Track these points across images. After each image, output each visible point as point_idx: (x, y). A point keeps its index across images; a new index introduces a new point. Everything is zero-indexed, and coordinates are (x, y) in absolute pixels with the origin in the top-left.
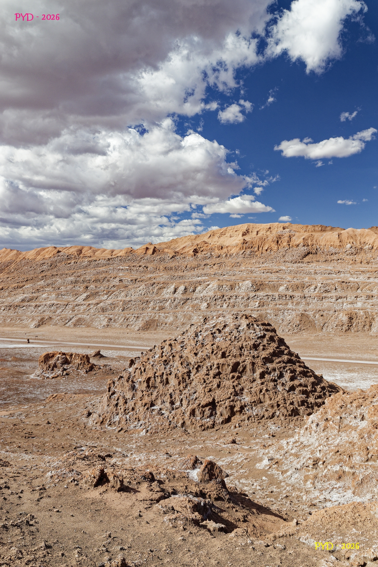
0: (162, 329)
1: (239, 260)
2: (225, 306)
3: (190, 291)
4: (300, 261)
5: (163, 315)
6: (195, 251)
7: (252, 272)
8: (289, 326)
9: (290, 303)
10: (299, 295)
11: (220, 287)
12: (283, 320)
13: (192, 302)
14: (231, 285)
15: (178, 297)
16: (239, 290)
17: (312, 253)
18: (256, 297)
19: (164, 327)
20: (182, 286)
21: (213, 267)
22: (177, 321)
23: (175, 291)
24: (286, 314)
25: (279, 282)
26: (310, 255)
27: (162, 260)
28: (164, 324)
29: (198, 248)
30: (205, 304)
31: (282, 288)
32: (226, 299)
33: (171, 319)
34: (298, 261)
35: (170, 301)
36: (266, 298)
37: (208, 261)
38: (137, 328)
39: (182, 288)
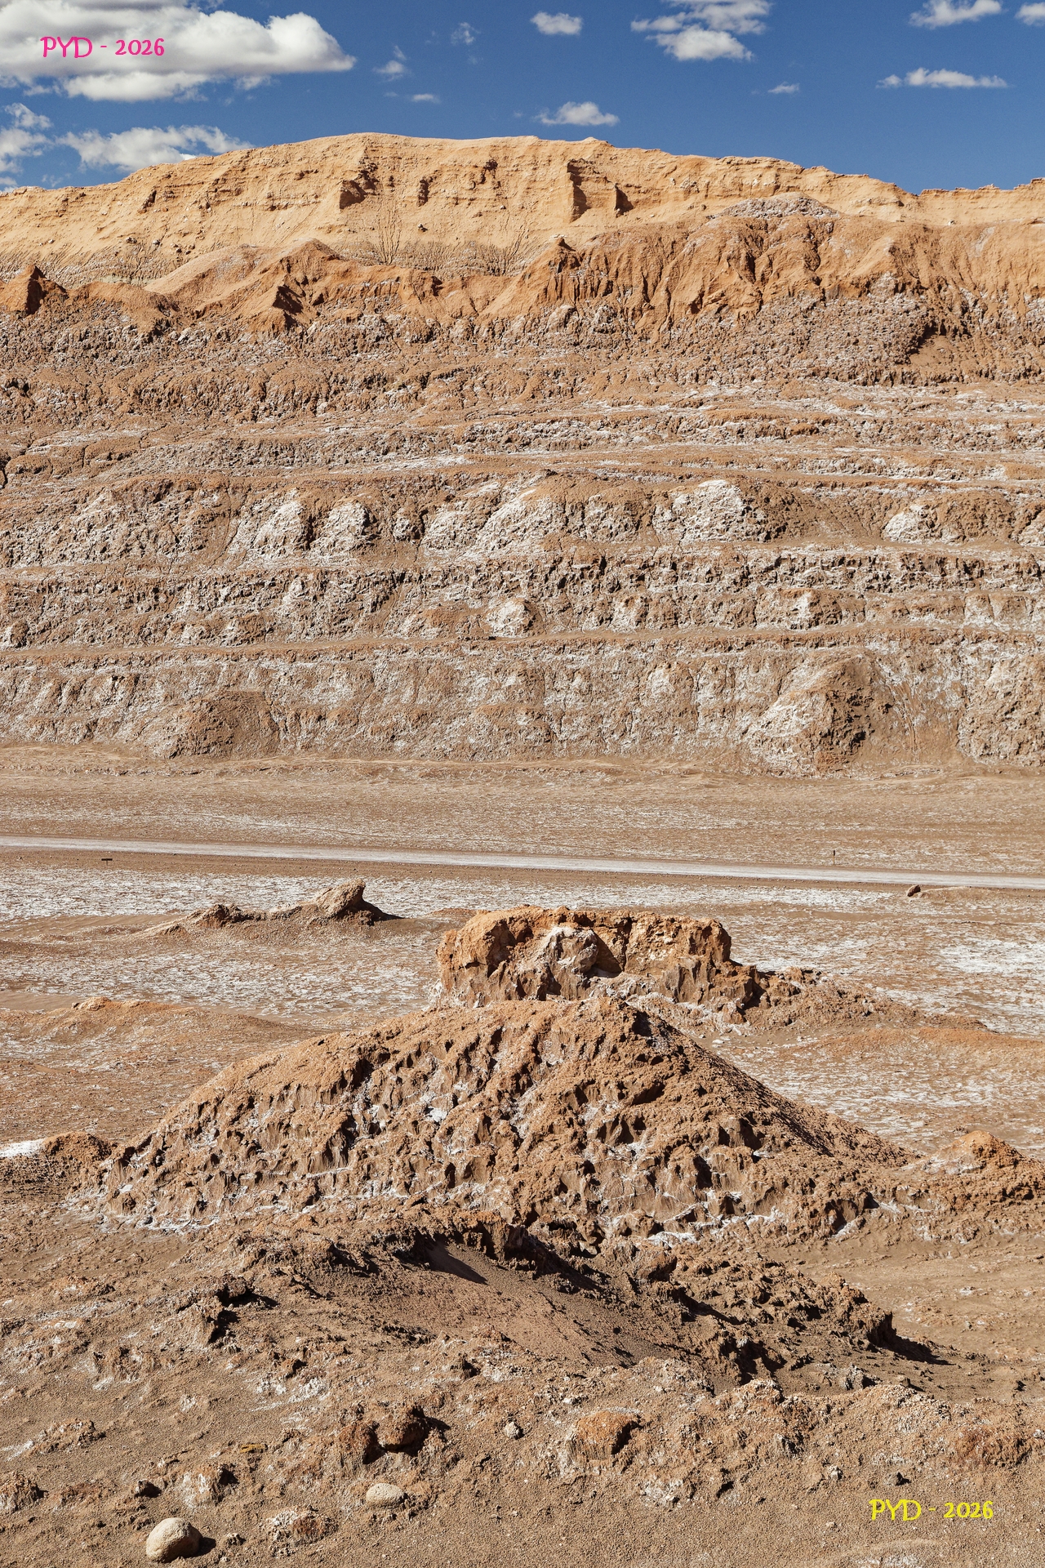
0: (306, 747)
1: (554, 357)
2: (624, 617)
3: (398, 533)
4: (898, 369)
5: (282, 665)
6: (287, 301)
7: (673, 428)
8: (1013, 726)
9: (971, 603)
10: (1008, 560)
11: (571, 511)
12: (964, 693)
13: (423, 594)
14: (629, 506)
15: (343, 567)
16: (679, 530)
17: (944, 332)
18: (783, 569)
19: (315, 732)
20: (349, 507)
21: (423, 394)
22: (378, 699)
23: (309, 537)
24: (970, 660)
25: (875, 488)
26: (939, 342)
27: (96, 347)
28: (313, 717)
29: (292, 286)
30: (512, 608)
31: (899, 523)
32: (625, 583)
33: (339, 691)
34: (885, 374)
35: (295, 586)
36: (839, 573)
37: (375, 360)
38: (160, 743)
39: (346, 517)
